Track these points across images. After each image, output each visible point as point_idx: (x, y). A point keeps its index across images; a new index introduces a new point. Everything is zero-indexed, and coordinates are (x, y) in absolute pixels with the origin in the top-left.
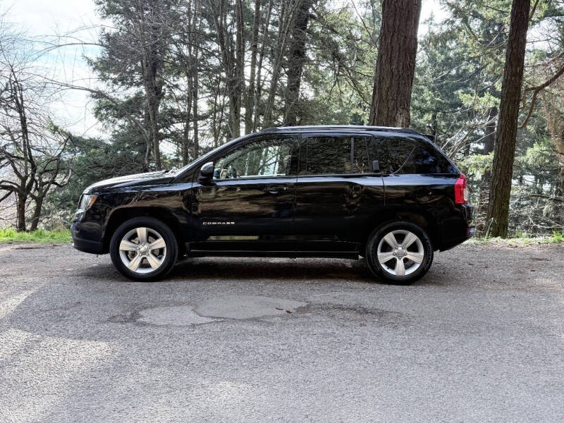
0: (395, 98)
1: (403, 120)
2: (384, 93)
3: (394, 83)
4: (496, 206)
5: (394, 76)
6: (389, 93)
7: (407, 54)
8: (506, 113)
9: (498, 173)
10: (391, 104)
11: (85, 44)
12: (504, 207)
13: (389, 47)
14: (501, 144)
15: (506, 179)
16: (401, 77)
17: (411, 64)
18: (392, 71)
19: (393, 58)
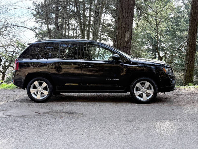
0: (125, 27)
1: (128, 36)
2: (120, 24)
3: (124, 20)
4: (187, 73)
5: (124, 17)
6: (122, 25)
7: (129, 8)
8: (191, 31)
9: (188, 58)
10: (123, 29)
11: (21, 8)
12: (191, 73)
13: (122, 5)
14: (189, 44)
15: (191, 60)
16: (127, 18)
17: (132, 12)
18: (123, 15)
19: (123, 10)
